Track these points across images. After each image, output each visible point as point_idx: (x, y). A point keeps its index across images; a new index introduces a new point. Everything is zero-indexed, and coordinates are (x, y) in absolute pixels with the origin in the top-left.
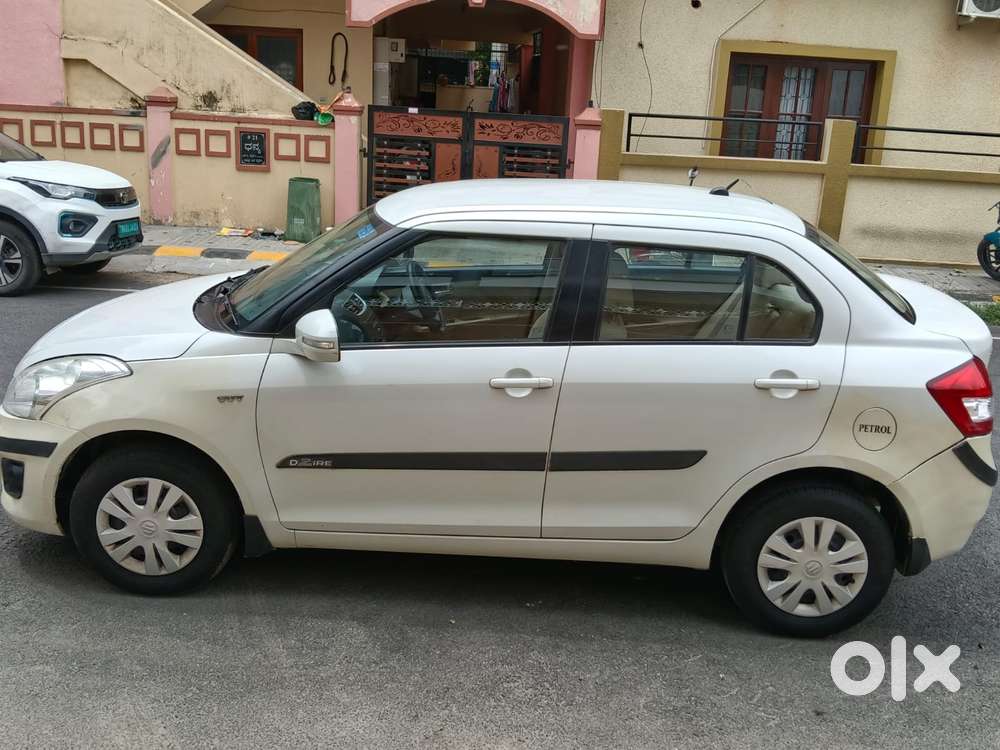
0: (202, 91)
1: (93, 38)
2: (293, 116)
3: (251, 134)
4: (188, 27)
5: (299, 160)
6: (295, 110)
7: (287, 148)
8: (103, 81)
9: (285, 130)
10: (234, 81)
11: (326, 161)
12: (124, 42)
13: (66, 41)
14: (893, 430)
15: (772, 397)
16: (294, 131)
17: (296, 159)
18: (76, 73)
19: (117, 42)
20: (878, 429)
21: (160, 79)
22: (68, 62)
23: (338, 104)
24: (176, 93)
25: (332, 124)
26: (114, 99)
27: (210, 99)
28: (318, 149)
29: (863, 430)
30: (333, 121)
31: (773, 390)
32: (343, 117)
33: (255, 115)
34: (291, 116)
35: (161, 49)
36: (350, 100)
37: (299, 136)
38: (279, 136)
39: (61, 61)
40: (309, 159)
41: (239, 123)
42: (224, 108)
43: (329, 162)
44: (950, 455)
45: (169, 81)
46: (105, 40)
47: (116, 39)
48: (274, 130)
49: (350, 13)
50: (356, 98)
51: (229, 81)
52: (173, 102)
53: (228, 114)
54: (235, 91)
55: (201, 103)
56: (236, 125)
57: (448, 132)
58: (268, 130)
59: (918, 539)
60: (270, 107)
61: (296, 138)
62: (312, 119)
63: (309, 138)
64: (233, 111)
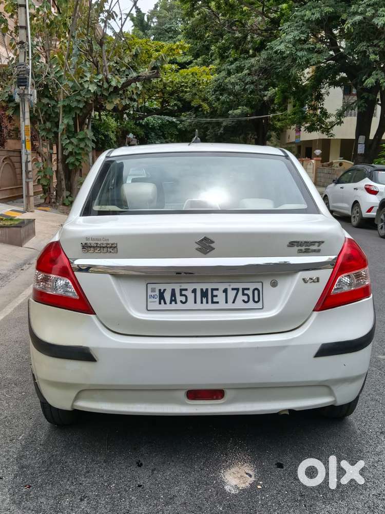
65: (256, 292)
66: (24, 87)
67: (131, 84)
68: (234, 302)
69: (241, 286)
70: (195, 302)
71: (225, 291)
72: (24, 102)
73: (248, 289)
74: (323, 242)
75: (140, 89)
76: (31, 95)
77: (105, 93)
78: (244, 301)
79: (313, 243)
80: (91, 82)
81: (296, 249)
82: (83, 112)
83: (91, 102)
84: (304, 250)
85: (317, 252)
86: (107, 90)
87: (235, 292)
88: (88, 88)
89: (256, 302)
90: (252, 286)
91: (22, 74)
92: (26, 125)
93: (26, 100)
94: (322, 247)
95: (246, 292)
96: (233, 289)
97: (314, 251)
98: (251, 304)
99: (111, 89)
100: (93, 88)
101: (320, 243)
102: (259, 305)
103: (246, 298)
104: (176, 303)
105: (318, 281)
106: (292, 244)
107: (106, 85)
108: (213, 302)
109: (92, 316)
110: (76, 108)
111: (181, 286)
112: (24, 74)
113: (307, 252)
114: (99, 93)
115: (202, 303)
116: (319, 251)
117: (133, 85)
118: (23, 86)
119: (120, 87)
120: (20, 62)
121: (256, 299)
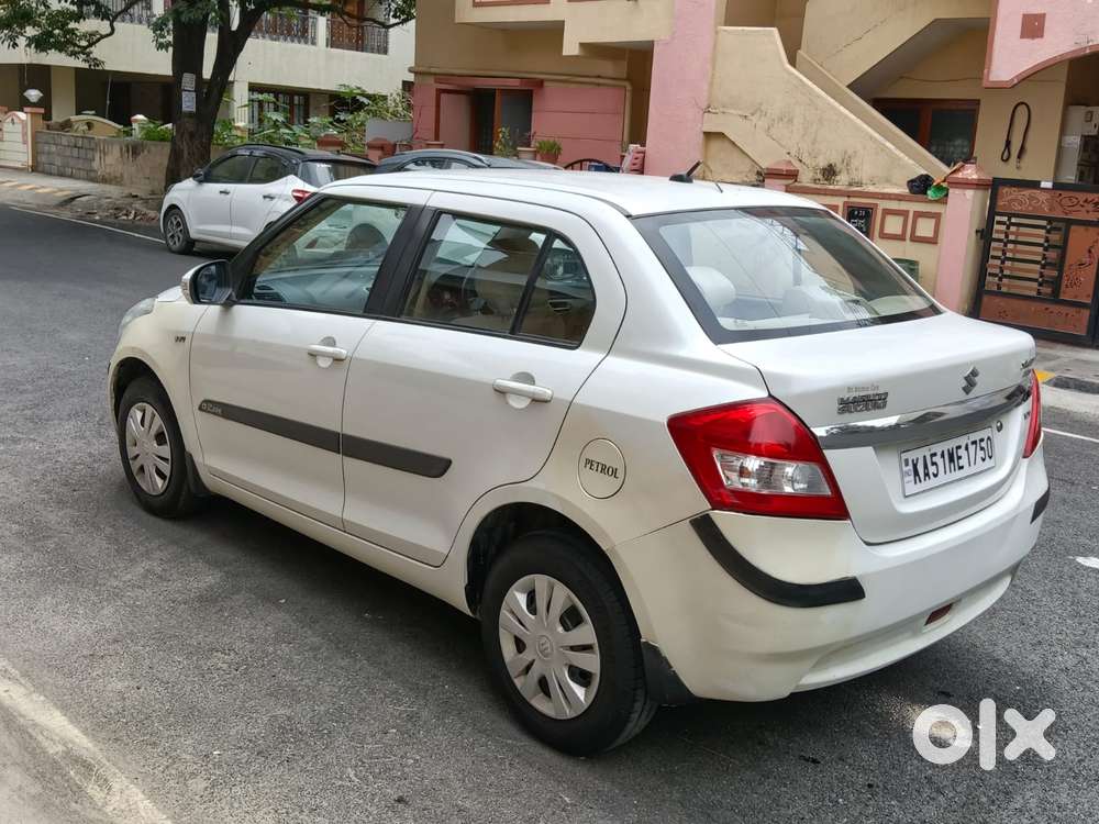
0: (823, 163)
1: (732, 111)
2: (907, 191)
3: (859, 209)
4: (819, 96)
5: (904, 240)
6: (911, 183)
7: (894, 225)
8: (736, 155)
9: (894, 205)
10: (855, 152)
11: (933, 241)
12: (758, 114)
13: (710, 115)
14: (620, 474)
15: (507, 403)
16: (903, 206)
17: (901, 238)
18: (715, 145)
19: (753, 115)
20: (604, 469)
21: (785, 151)
22: (708, 135)
23: (955, 176)
24: (797, 165)
25: (943, 200)
26: (741, 172)
27: (829, 172)
28: (925, 228)
29: (589, 466)
30: (947, 195)
31: (508, 395)
32: (957, 191)
33: (871, 189)
34: (906, 191)
35: (791, 121)
36: (969, 171)
37: (908, 212)
38: (887, 212)
39: (702, 135)
40: (915, 239)
41: (849, 197)
42: (842, 181)
43: (936, 243)
44: (687, 527)
45: (793, 153)
46: (740, 113)
47: (751, 111)
48: (883, 204)
49: (988, 72)
50: (979, 169)
51: (850, 152)
52: (793, 175)
53: (843, 188)
54: (855, 163)
55: (820, 176)
56: (846, 199)
57: (1088, 212)
58: (877, 205)
59: (646, 643)
60: (888, 181)
61: (904, 214)
62: (926, 194)
63: (918, 215)
64: (850, 185)
65: (989, 442)
68: (975, 463)
69: (977, 436)
70: (946, 472)
71: (967, 448)
73: (982, 440)
78: (981, 458)
87: (974, 446)
90: (985, 434)
95: (982, 445)
96: (972, 443)
98: (988, 463)
102: (993, 462)
103: (982, 454)
104: (929, 478)
108: (960, 468)
111: (930, 450)
115: (950, 472)
121: (991, 454)
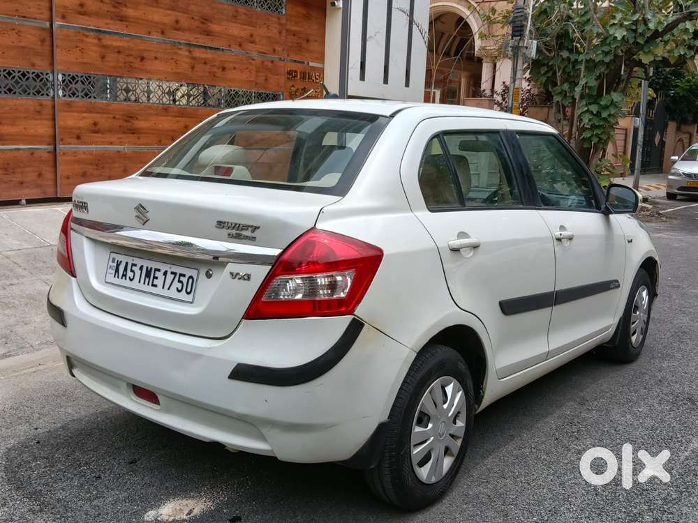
65: (191, 280)
66: (519, 38)
67: (677, 25)
68: (169, 289)
69: (179, 270)
70: (139, 282)
71: (165, 274)
72: (517, 57)
73: (184, 276)
74: (259, 228)
75: (691, 31)
76: (527, 48)
77: (641, 41)
78: (177, 289)
79: (246, 227)
80: (621, 25)
81: (225, 232)
82: (610, 68)
83: (621, 54)
84: (235, 235)
85: (252, 240)
86: (642, 35)
87: (173, 276)
88: (614, 33)
89: (188, 293)
90: (188, 272)
91: (518, 21)
92: (516, 86)
93: (520, 54)
94: (256, 234)
95: (182, 279)
96: (172, 273)
97: (247, 238)
98: (183, 295)
99: (648, 34)
100: (619, 34)
101: (255, 228)
102: (189, 298)
103: (179, 286)
104: (126, 279)
105: (249, 278)
106: (220, 224)
107: (641, 29)
108: (153, 285)
109: (73, 279)
110: (601, 62)
111: (133, 260)
112: (521, 21)
113: (238, 237)
114: (631, 41)
115: (144, 283)
116: (254, 239)
117: (681, 26)
118: (518, 36)
119: (660, 31)
120: (519, 4)
121: (189, 291)
